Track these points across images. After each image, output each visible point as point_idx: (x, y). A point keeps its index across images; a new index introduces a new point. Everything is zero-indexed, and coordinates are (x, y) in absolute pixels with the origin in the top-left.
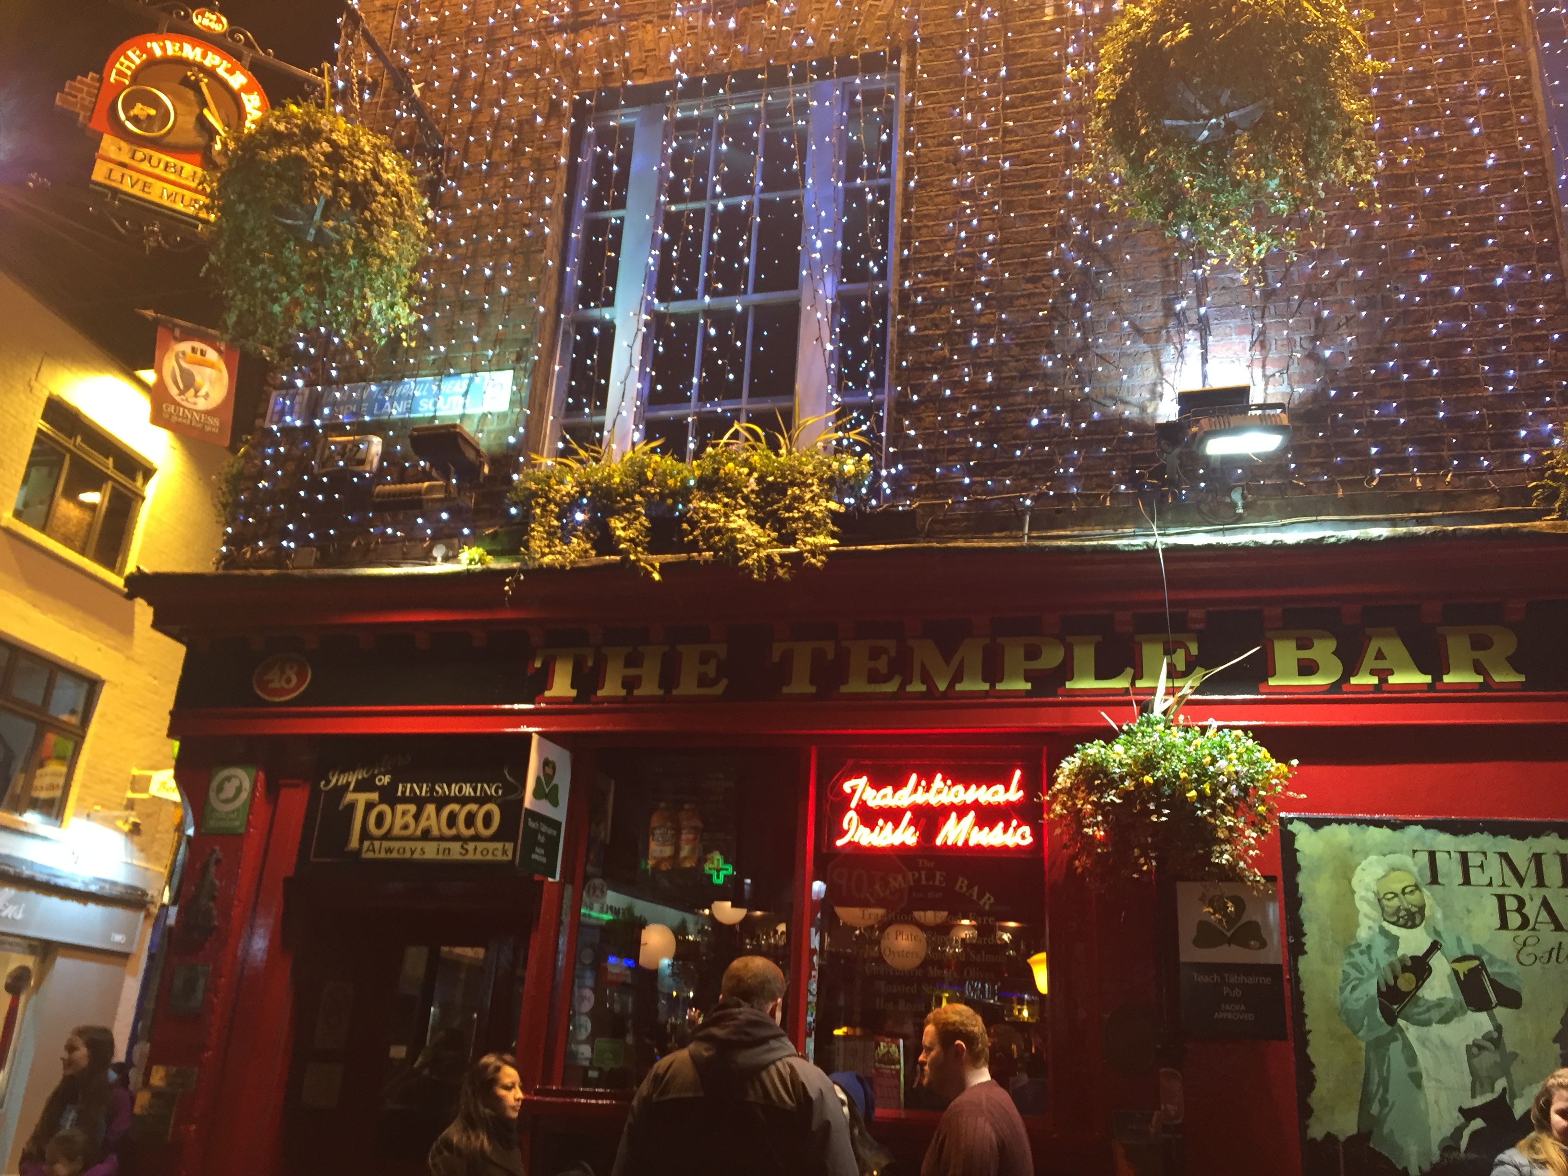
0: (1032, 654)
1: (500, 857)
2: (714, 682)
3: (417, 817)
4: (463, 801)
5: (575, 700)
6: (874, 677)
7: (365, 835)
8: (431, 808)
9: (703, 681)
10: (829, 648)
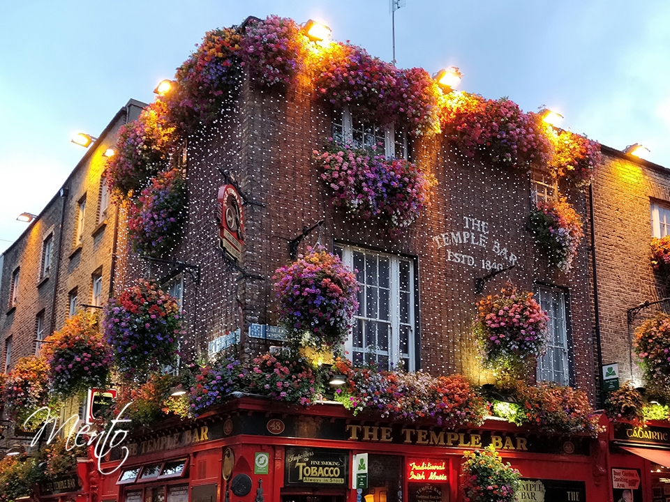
0: (453, 437)
1: (341, 482)
2: (390, 438)
3: (317, 470)
4: (330, 466)
5: (358, 440)
6: (423, 440)
7: (304, 476)
8: (321, 468)
9: (387, 438)
10: (413, 431)
